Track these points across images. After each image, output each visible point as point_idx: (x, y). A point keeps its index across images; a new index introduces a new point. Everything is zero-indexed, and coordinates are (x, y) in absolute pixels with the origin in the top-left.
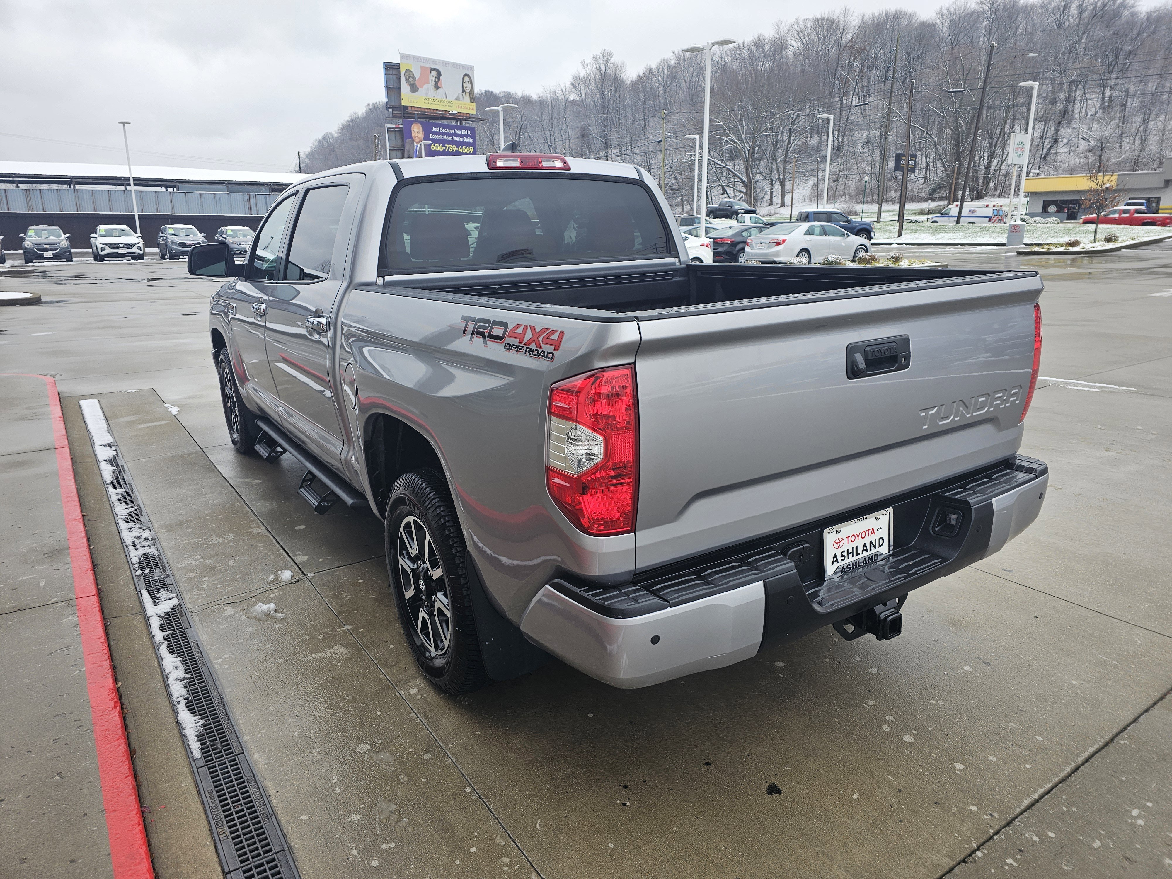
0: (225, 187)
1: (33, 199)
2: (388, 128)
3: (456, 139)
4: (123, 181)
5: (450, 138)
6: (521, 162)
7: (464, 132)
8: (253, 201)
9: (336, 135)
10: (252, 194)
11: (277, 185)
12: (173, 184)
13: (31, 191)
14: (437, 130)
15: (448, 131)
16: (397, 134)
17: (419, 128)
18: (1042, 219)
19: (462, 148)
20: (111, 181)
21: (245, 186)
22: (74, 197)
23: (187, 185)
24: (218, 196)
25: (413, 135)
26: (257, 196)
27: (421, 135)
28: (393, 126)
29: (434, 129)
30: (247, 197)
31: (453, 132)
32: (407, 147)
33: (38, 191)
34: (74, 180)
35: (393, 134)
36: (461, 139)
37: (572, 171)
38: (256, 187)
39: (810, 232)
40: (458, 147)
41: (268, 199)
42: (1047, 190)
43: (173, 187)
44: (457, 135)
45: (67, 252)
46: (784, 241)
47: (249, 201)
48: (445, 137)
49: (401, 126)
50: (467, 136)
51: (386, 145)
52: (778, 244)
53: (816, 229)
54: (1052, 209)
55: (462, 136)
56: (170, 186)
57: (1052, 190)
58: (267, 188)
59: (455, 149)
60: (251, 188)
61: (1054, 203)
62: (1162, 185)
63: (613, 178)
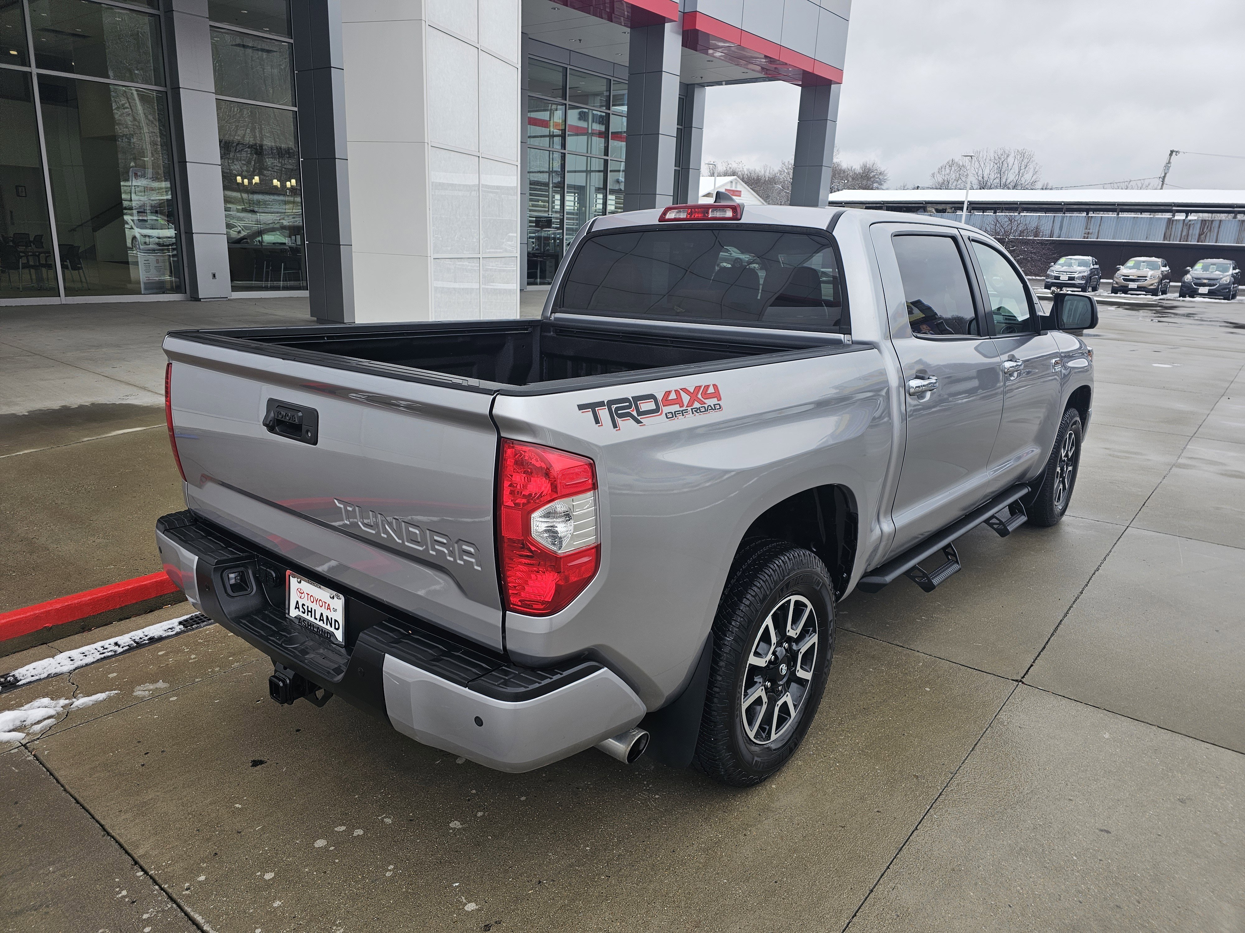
37: (741, 221)
45: (1225, 289)
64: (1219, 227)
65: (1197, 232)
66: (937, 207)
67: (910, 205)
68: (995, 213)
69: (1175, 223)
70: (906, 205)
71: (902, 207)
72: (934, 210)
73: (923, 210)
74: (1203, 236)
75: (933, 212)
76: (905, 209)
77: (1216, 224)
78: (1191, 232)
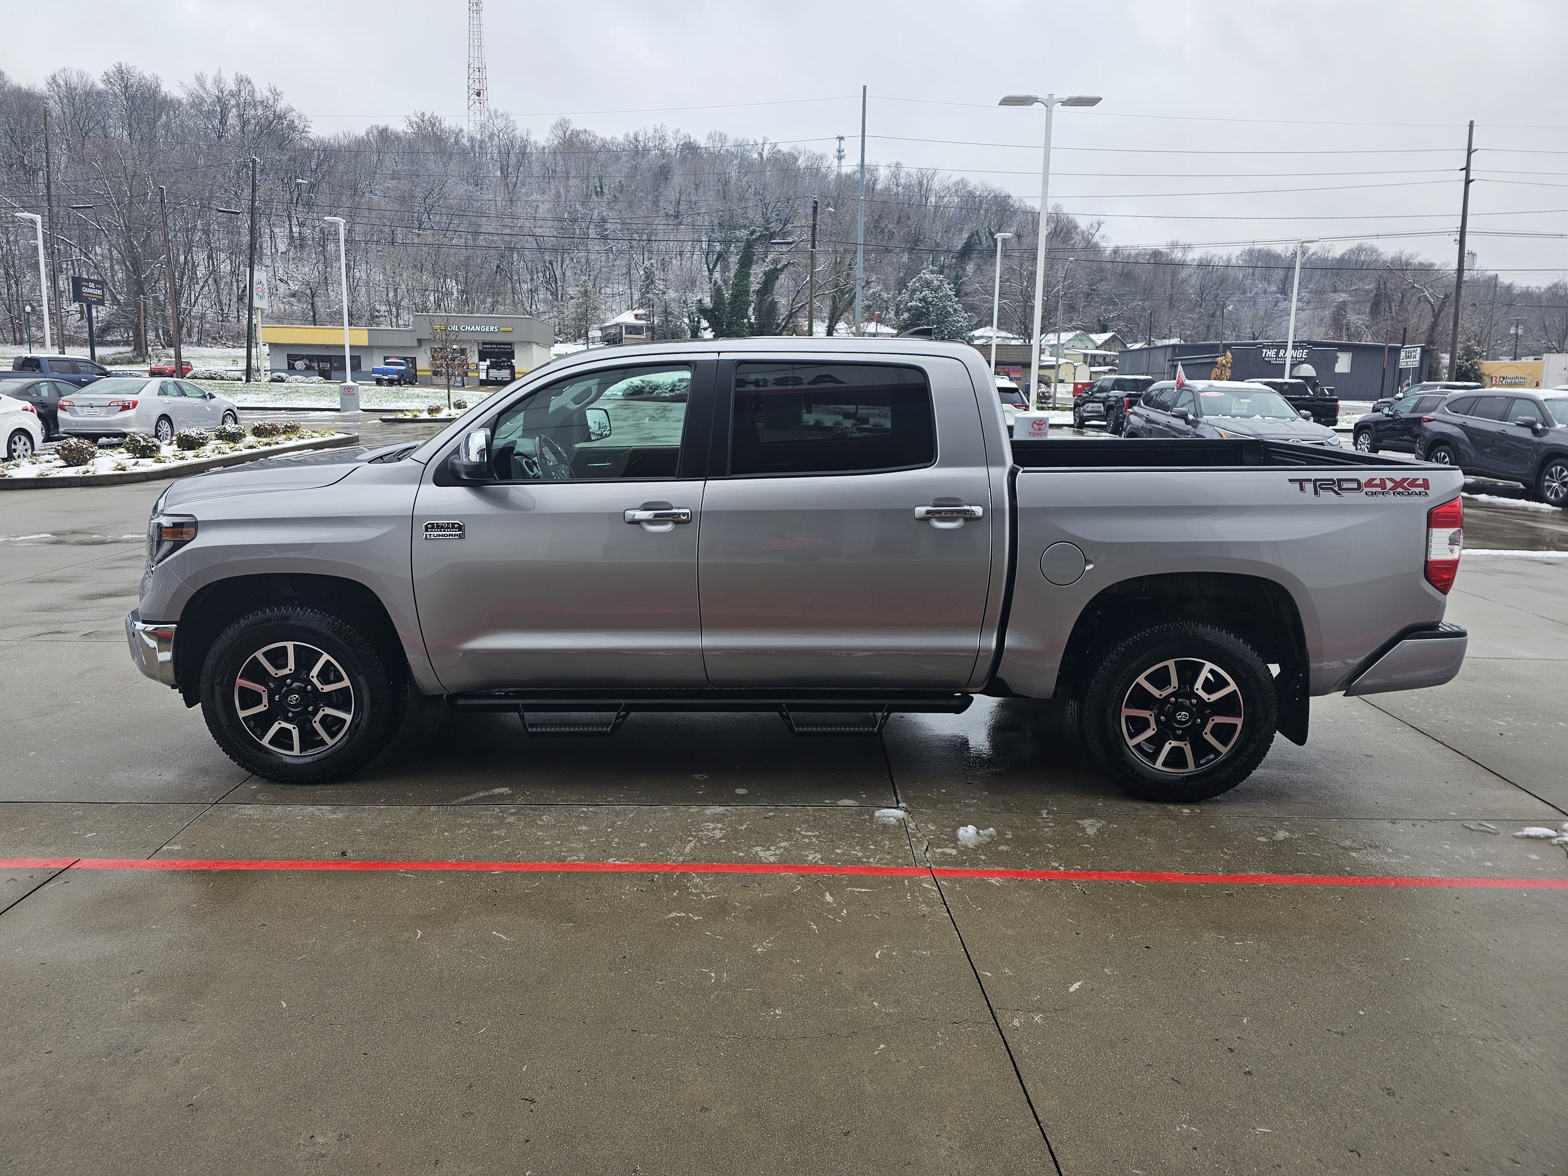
18: (304, 378)
39: (163, 391)
42: (290, 342)
46: (135, 404)
52: (125, 408)
53: (169, 386)
54: (300, 365)
57: (296, 342)
61: (301, 357)
62: (416, 345)
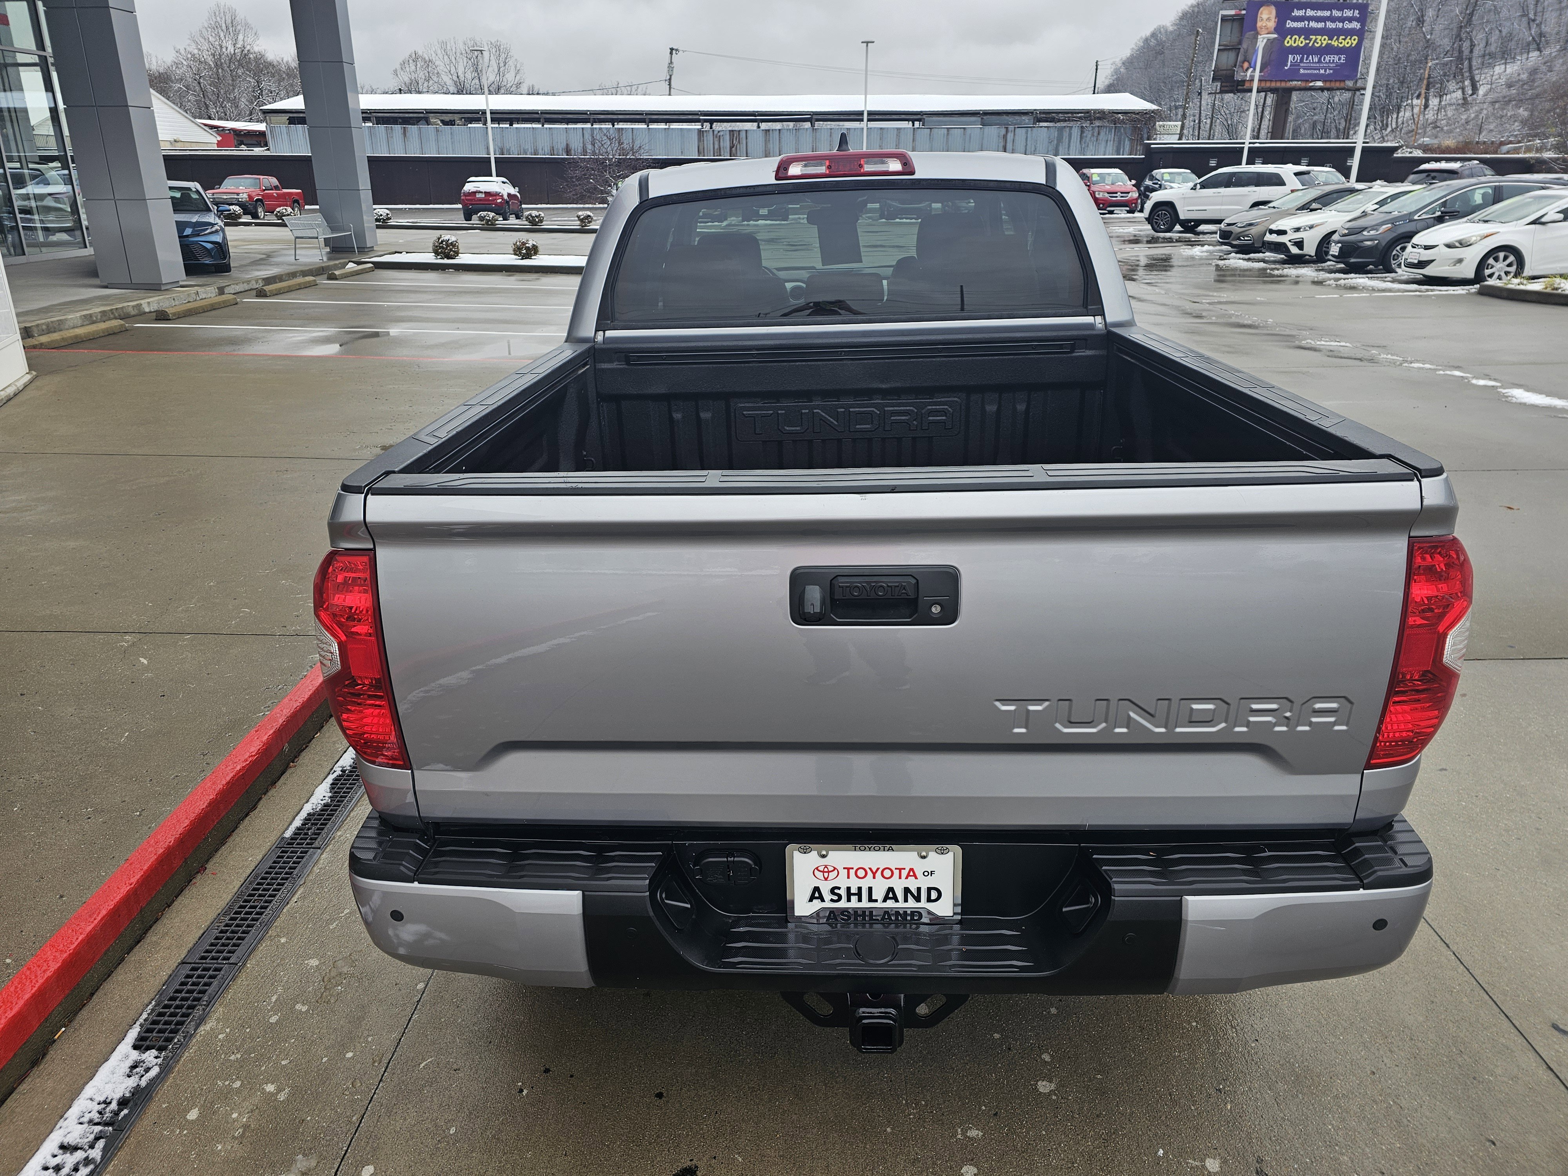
0: (979, 119)
1: (771, 142)
2: (1223, 17)
3: (1330, 25)
4: (856, 116)
5: (1321, 25)
6: (829, 167)
7: (1348, 13)
8: (1010, 136)
9: (1171, 28)
10: (1011, 128)
11: (1044, 113)
12: (919, 117)
13: (771, 131)
14: (1300, 13)
15: (1320, 13)
16: (1236, 25)
17: (1270, 13)
19: (1338, 39)
20: (852, 117)
21: (1005, 117)
22: (811, 139)
23: (935, 118)
24: (968, 131)
25: (1259, 24)
26: (1017, 130)
27: (1272, 24)
28: (1233, 12)
29: (1297, 13)
30: (1003, 131)
31: (1327, 13)
32: (1244, 45)
33: (778, 131)
34: (815, 117)
35: (1228, 25)
36: (1340, 25)
37: (917, 176)
38: (1017, 117)
40: (1331, 39)
41: (1029, 133)
43: (919, 120)
44: (1333, 19)
47: (1005, 137)
48: (1313, 24)
49: (1244, 12)
50: (1350, 20)
51: (1214, 43)
55: (1342, 20)
56: (917, 120)
58: (1032, 118)
59: (1325, 43)
60: (1010, 119)
63: (991, 184)
64: (747, 138)
65: (727, 144)
66: (442, 118)
67: (407, 115)
68: (511, 125)
69: (705, 135)
70: (401, 115)
71: (396, 117)
72: (439, 122)
73: (424, 122)
74: (734, 149)
75: (438, 125)
76: (400, 121)
77: (743, 135)
78: (722, 144)
